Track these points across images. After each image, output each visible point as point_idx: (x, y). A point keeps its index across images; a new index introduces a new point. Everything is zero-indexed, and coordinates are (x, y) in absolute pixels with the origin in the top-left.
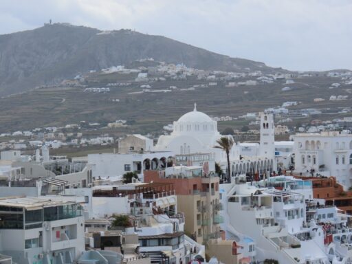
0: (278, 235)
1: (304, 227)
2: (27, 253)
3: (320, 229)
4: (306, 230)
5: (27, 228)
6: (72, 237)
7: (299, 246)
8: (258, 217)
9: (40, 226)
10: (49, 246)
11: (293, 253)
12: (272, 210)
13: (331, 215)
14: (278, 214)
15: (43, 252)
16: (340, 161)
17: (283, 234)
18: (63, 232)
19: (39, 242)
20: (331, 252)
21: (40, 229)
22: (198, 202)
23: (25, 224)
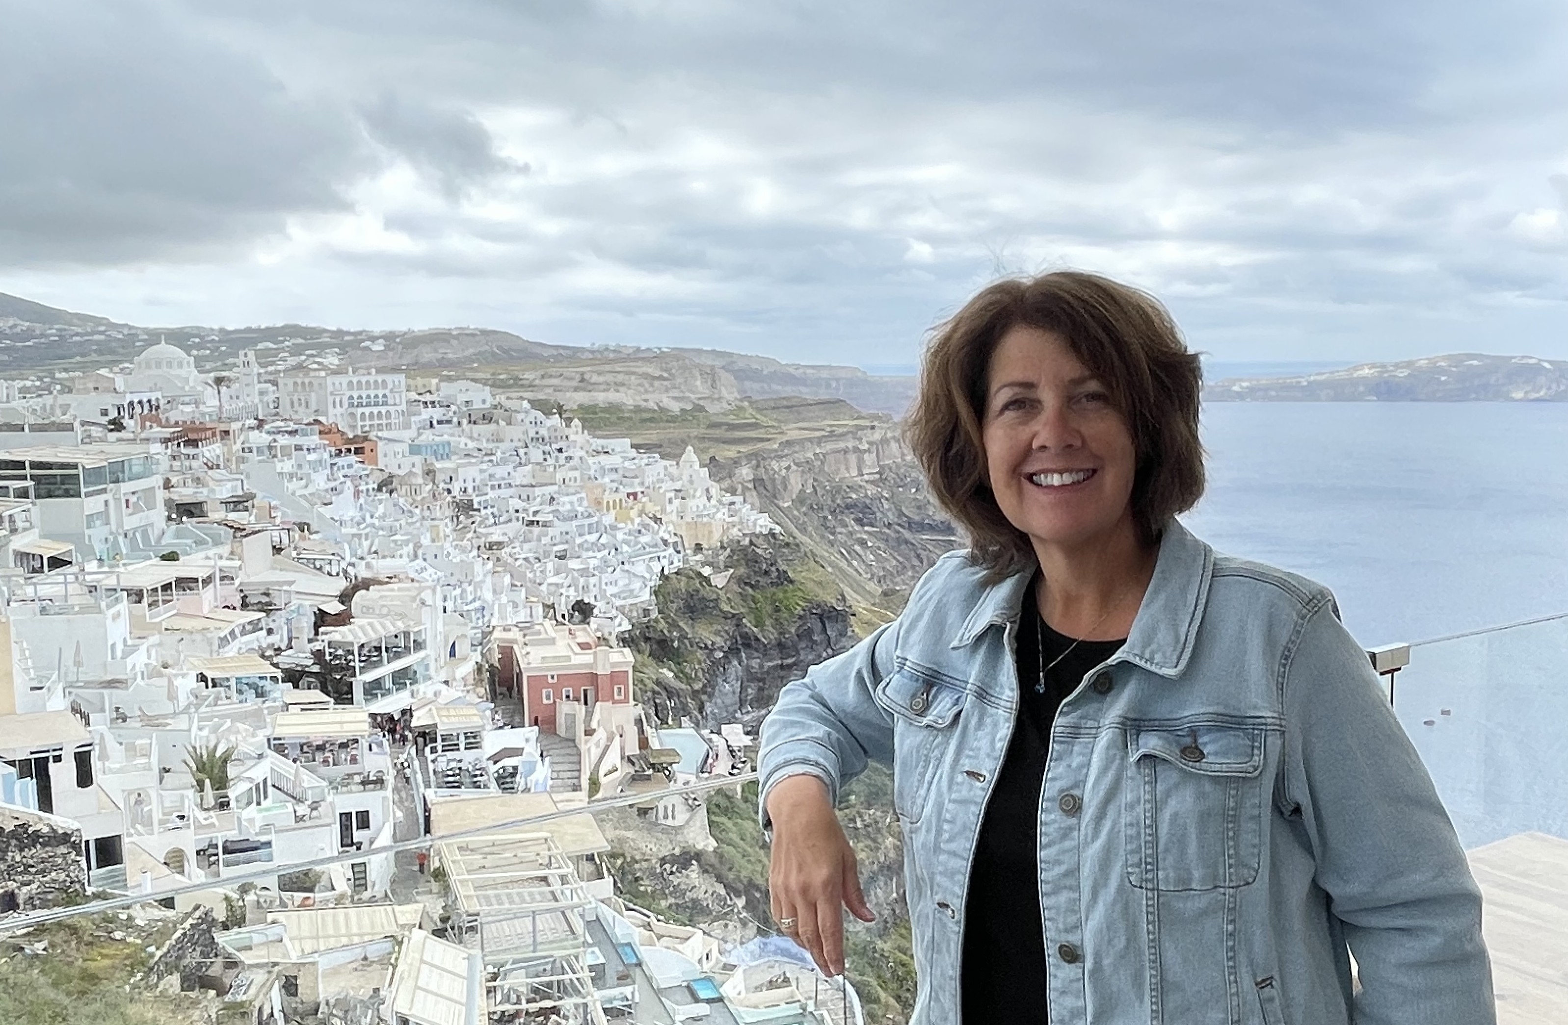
0: (306, 492)
1: (329, 479)
2: (89, 537)
4: (332, 484)
5: (88, 495)
6: (151, 507)
7: (331, 504)
8: (279, 470)
9: (104, 491)
10: (120, 524)
11: (327, 511)
12: (293, 461)
13: (350, 466)
14: (300, 466)
15: (112, 533)
17: (311, 489)
18: (133, 499)
19: (104, 516)
20: (361, 508)
21: (103, 497)
23: (83, 490)
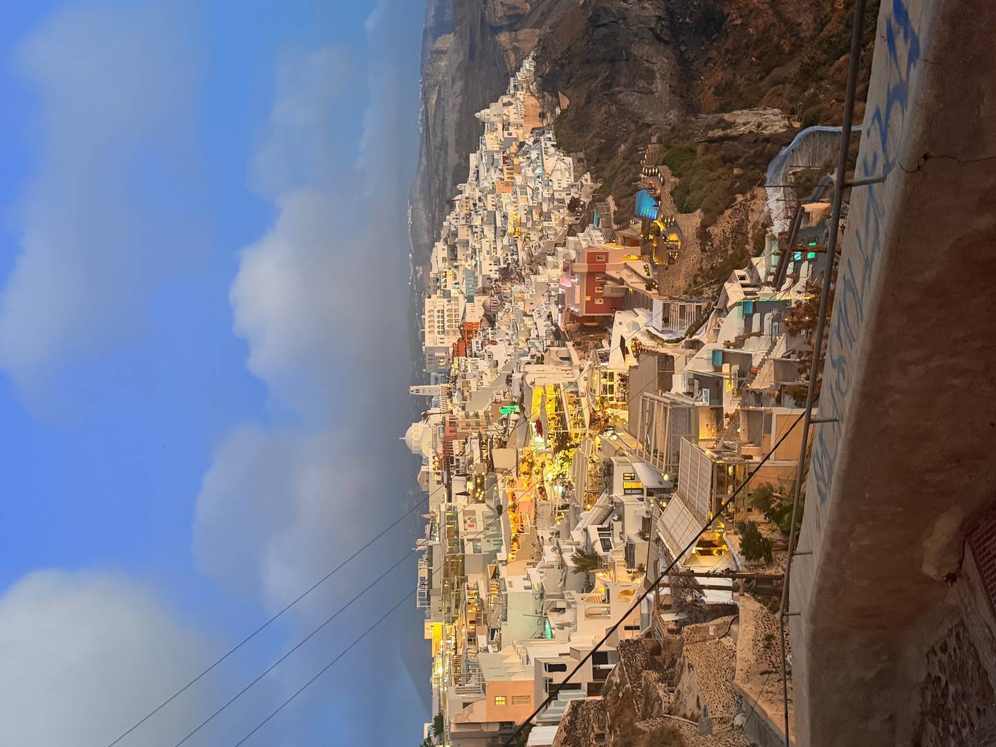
0: (489, 375)
1: (484, 358)
3: (486, 348)
5: (464, 552)
9: (462, 541)
10: (480, 533)
16: (442, 341)
18: (469, 522)
19: (476, 542)
22: (462, 429)
23: (461, 554)
